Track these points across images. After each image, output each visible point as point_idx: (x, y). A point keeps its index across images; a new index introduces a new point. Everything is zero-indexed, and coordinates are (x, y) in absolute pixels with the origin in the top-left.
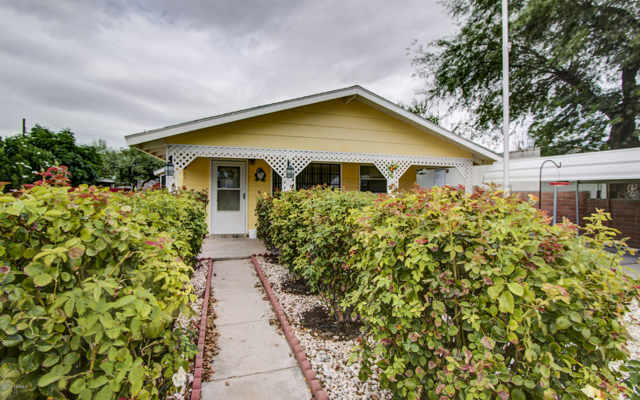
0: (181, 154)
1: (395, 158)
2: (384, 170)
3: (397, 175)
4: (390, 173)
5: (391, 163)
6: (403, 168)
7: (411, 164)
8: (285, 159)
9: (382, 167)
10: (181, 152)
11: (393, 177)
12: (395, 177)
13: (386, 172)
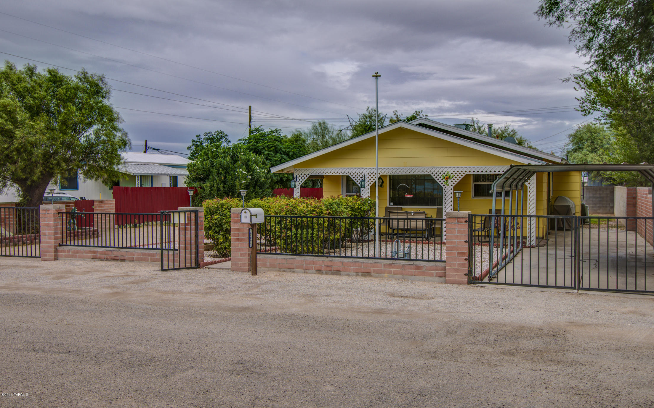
0: (305, 174)
1: (450, 169)
2: (440, 179)
3: (452, 183)
4: (446, 181)
5: (446, 173)
6: (458, 178)
7: (466, 173)
8: (363, 174)
9: (438, 177)
10: (305, 173)
11: (448, 185)
12: (450, 185)
13: (442, 181)
